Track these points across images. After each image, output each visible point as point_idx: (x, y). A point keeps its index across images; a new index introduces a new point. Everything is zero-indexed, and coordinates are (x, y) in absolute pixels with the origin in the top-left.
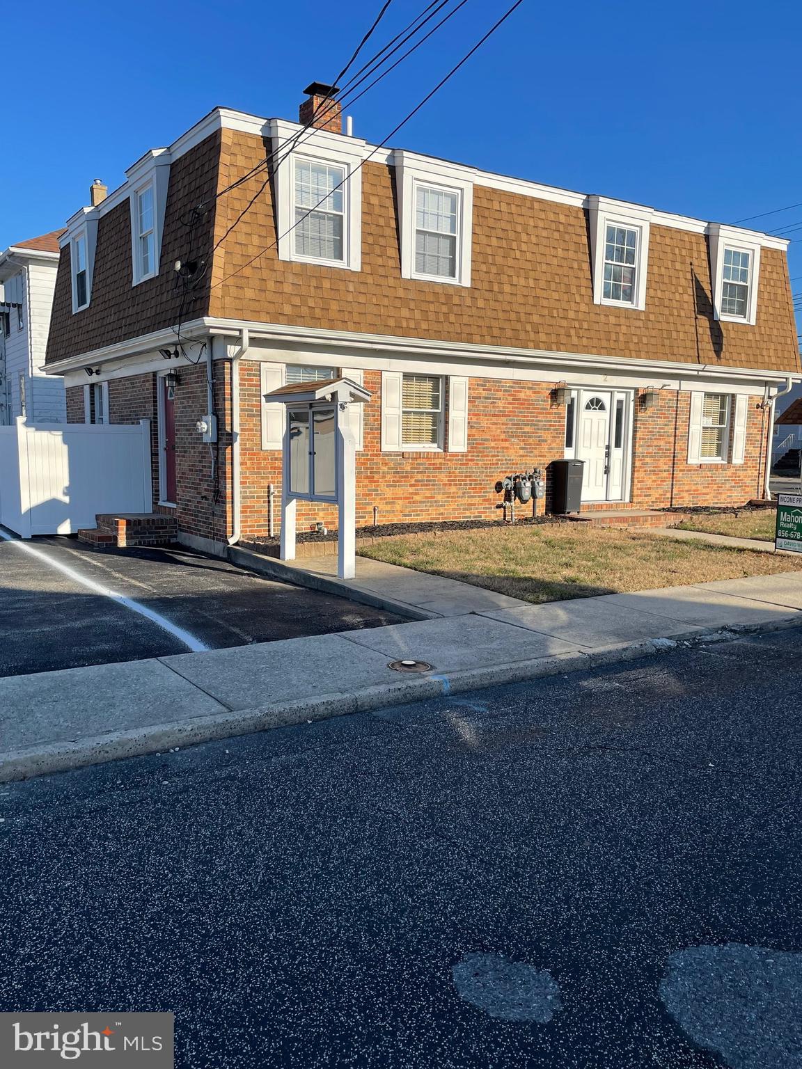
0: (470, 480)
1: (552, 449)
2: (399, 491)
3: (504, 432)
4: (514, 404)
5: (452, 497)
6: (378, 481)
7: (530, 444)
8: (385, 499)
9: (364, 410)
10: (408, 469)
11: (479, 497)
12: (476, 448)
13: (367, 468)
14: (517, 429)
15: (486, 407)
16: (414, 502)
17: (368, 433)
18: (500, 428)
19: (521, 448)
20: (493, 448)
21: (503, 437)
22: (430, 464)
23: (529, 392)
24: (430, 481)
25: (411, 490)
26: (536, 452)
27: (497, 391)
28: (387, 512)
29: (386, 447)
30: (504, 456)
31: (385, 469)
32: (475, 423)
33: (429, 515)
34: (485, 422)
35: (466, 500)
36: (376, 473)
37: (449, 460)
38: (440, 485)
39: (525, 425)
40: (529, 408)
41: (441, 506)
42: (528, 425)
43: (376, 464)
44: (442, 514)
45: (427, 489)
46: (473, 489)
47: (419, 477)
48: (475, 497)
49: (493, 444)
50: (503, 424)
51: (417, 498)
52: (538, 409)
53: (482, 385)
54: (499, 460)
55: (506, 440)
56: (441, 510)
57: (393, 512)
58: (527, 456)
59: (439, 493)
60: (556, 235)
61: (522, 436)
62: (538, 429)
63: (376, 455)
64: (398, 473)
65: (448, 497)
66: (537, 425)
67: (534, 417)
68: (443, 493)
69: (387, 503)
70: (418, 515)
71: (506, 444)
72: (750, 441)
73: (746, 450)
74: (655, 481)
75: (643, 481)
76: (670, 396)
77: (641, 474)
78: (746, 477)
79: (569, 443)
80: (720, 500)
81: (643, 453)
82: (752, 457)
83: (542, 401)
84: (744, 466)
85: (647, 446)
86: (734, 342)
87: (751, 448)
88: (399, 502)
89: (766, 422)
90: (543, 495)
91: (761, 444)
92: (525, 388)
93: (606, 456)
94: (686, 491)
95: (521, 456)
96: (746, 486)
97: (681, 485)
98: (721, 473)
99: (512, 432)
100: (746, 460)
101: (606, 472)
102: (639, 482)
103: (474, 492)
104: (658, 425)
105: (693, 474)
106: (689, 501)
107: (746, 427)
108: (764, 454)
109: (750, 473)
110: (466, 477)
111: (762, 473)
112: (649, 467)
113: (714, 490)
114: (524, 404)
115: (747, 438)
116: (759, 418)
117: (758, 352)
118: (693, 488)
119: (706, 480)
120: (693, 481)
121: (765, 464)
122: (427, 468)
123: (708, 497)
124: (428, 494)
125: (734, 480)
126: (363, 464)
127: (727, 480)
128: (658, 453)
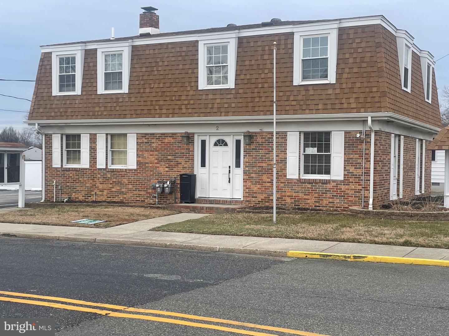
0: (139, 183)
1: (185, 168)
2: (105, 186)
4: (162, 145)
5: (130, 190)
6: (96, 181)
7: (172, 165)
8: (99, 189)
9: (90, 151)
10: (109, 176)
11: (144, 191)
12: (142, 167)
13: (92, 176)
14: (164, 157)
15: (146, 147)
16: (112, 192)
17: (92, 160)
18: (154, 157)
19: (166, 167)
20: (150, 167)
21: (156, 161)
22: (119, 174)
23: (170, 139)
24: (119, 182)
25: (111, 186)
26: (175, 169)
27: (152, 139)
28: (100, 195)
29: (98, 167)
30: (157, 171)
31: (99, 176)
32: (141, 155)
33: (119, 198)
34: (146, 154)
35: (137, 192)
36: (95, 177)
37: (128, 173)
38: (124, 184)
40: (170, 147)
41: (125, 194)
42: (170, 155)
43: (95, 174)
44: (125, 198)
45: (118, 186)
46: (140, 187)
47: (114, 180)
48: (142, 191)
49: (151, 165)
50: (156, 155)
51: (113, 190)
52: (176, 147)
53: (144, 137)
54: (154, 173)
55: (157, 163)
56: (125, 196)
57: (103, 195)
58: (170, 171)
59: (124, 188)
60: (180, 58)
61: (167, 161)
62: (176, 157)
63: (96, 170)
64: (105, 178)
65: (128, 190)
66: (176, 155)
67: (173, 151)
68: (126, 188)
69: (100, 191)
70: (114, 198)
71: (158, 165)
72: (351, 163)
73: (347, 170)
74: (260, 189)
75: (250, 188)
76: (269, 136)
77: (249, 184)
78: (348, 189)
79: (203, 164)
80: (321, 204)
81: (249, 171)
82: (353, 175)
83: (178, 143)
84: (346, 181)
85: (252, 167)
86: (312, 98)
87: (352, 169)
88: (106, 191)
89: (368, 149)
90: (179, 192)
91: (364, 166)
92: (168, 137)
93: (230, 172)
94: (288, 196)
95: (166, 171)
96: (349, 196)
97: (283, 192)
98: (321, 186)
99: (161, 159)
100: (347, 177)
101: (229, 182)
102: (246, 188)
103: (141, 189)
104: (260, 154)
105: (294, 185)
106: (291, 203)
107: (345, 154)
108: (368, 173)
109: (353, 187)
110: (137, 181)
111: (366, 188)
112: (255, 180)
113: (315, 197)
114: (167, 145)
115: (347, 162)
116: (359, 147)
117: (337, 101)
118: (294, 194)
119: (307, 190)
120: (294, 190)
121: (369, 180)
122: (118, 176)
123: (309, 201)
124: (118, 188)
125: (335, 191)
126: (90, 174)
127: (328, 191)
128: (261, 171)
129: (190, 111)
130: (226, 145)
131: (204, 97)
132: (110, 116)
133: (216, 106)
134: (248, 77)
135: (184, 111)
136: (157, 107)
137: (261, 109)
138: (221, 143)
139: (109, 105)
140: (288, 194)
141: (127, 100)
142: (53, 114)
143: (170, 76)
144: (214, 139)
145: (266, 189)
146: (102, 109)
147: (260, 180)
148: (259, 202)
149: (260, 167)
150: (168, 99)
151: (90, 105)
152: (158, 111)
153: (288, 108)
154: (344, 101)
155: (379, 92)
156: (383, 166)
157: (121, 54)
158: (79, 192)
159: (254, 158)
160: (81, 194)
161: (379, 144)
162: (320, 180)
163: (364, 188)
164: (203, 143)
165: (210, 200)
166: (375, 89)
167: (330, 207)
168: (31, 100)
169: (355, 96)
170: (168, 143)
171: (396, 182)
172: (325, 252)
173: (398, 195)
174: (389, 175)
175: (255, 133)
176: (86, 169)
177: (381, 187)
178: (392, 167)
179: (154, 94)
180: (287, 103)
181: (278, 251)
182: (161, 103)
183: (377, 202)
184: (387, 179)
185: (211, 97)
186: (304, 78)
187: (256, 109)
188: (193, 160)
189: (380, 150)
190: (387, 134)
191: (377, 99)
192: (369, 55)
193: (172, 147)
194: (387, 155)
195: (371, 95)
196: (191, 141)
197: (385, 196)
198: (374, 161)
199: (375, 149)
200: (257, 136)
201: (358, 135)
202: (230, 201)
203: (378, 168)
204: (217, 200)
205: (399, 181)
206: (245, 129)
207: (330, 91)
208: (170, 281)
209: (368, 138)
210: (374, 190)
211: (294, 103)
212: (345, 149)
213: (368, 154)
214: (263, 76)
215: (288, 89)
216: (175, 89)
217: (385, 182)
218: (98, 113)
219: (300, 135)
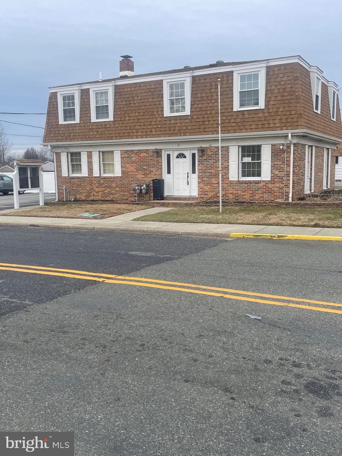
0: (123, 186)
1: (156, 175)
2: (100, 189)
3: (136, 169)
4: (139, 158)
5: (117, 192)
6: (93, 186)
7: (147, 173)
8: (96, 191)
9: (88, 164)
10: (102, 182)
11: (127, 192)
12: (125, 175)
13: (90, 182)
14: (140, 167)
15: (128, 160)
16: (105, 193)
17: (90, 171)
18: (134, 168)
19: (143, 175)
20: (132, 175)
21: (135, 170)
22: (109, 181)
23: (145, 154)
24: (110, 186)
25: (104, 189)
26: (149, 176)
27: (132, 154)
28: (97, 196)
29: (94, 175)
30: (136, 178)
31: (95, 182)
32: (124, 166)
33: (110, 197)
34: (128, 166)
35: (123, 193)
36: (92, 183)
37: (116, 179)
38: (113, 187)
39: (144, 166)
40: (145, 160)
41: (114, 195)
42: (145, 166)
43: (92, 180)
44: (114, 197)
45: (109, 189)
46: (125, 189)
47: (106, 185)
48: (126, 192)
49: (131, 173)
50: (135, 166)
51: (106, 192)
52: (149, 160)
53: (126, 153)
54: (134, 179)
55: (136, 172)
57: (99, 196)
58: (145, 177)
59: (113, 190)
60: (150, 94)
61: (143, 170)
63: (93, 178)
64: (99, 183)
65: (116, 192)
66: (149, 166)
67: (147, 163)
69: (96, 193)
70: (106, 197)
71: (137, 173)
72: (276, 168)
73: (273, 173)
74: (210, 188)
75: (203, 188)
76: (216, 150)
77: (202, 185)
78: (274, 187)
79: (169, 172)
80: (254, 198)
81: (202, 176)
82: (278, 177)
83: (150, 156)
84: (272, 181)
85: (204, 173)
86: (247, 120)
87: (277, 172)
88: (100, 193)
89: (289, 157)
90: (152, 192)
91: (285, 169)
92: (143, 152)
93: (188, 177)
94: (230, 193)
95: (143, 178)
96: (275, 192)
97: (227, 190)
98: (254, 185)
99: (139, 169)
100: (273, 178)
101: (188, 184)
102: (200, 188)
103: (125, 190)
104: (210, 163)
105: (234, 185)
106: (233, 198)
107: (272, 161)
108: (288, 175)
109: (278, 185)
110: (122, 185)
111: (287, 185)
112: (206, 182)
113: (250, 194)
114: (143, 158)
115: (273, 167)
116: (282, 156)
117: (266, 122)
118: (235, 192)
119: (244, 189)
120: (234, 189)
121: (290, 180)
122: (108, 182)
123: (245, 197)
124: (109, 190)
125: (265, 189)
126: (89, 180)
127: (259, 189)
128: (211, 176)
129: (158, 133)
130: (185, 157)
131: (168, 122)
132: (101, 138)
133: (177, 128)
134: (200, 106)
135: (154, 133)
136: (134, 131)
137: (210, 129)
138: (181, 156)
139: (100, 130)
140: (230, 192)
141: (112, 126)
142: (60, 138)
143: (143, 107)
144: (176, 153)
145: (214, 188)
146: (95, 133)
147: (210, 182)
148: (209, 198)
149: (210, 172)
150: (142, 124)
151: (86, 131)
152: (135, 134)
153: (229, 128)
154: (271, 122)
155: (297, 115)
156: (299, 169)
157: (108, 92)
158: (82, 194)
159: (206, 166)
160: (83, 195)
161: (296, 154)
162: (253, 181)
163: (285, 186)
164: (169, 156)
165: (174, 198)
166: (293, 112)
167: (261, 200)
168: (44, 128)
169: (279, 117)
170: (143, 157)
171: (309, 180)
172: (257, 234)
173: (311, 190)
174: (304, 176)
175: (206, 148)
176: (86, 177)
177: (298, 185)
178: (306, 170)
179: (132, 121)
180: (229, 125)
181: (223, 233)
182: (137, 127)
183: (295, 196)
184: (302, 179)
185: (173, 122)
186: (242, 105)
187: (206, 130)
188: (161, 169)
189: (298, 157)
190: (302, 146)
191: (295, 120)
192: (289, 86)
193: (146, 160)
194: (302, 161)
195: (291, 116)
196: (160, 155)
197: (301, 191)
198: (293, 166)
199: (294, 157)
200: (207, 150)
201: (281, 147)
202: (189, 198)
203: (296, 171)
204: (180, 198)
205: (311, 179)
206: (198, 145)
207: (261, 115)
208: (147, 256)
209: (288, 149)
210: (293, 187)
211: (234, 124)
212: (272, 158)
213: (288, 161)
214: (211, 105)
215: (229, 114)
216: (147, 117)
217: (301, 181)
218: (92, 136)
219: (239, 149)
